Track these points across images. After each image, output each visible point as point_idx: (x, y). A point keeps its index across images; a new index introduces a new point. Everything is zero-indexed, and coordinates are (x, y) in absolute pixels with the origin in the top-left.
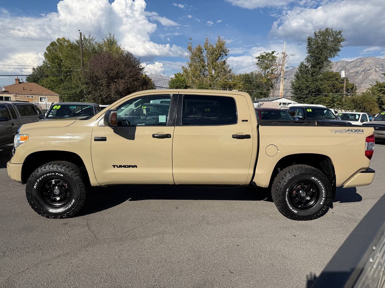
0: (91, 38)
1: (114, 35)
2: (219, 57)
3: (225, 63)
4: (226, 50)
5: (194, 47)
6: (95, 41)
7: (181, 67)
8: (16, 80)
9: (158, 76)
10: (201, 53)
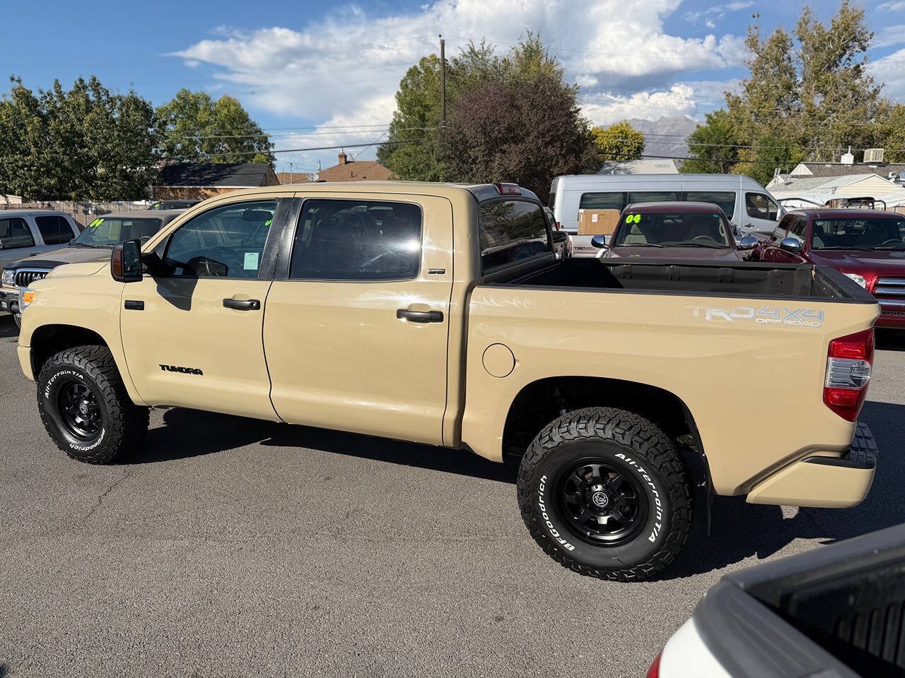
0: (485, 48)
1: (538, 35)
2: (841, 56)
3: (860, 71)
4: (862, 35)
5: (766, 38)
6: (494, 55)
7: (724, 96)
8: (340, 156)
9: (679, 122)
10: (784, 50)
